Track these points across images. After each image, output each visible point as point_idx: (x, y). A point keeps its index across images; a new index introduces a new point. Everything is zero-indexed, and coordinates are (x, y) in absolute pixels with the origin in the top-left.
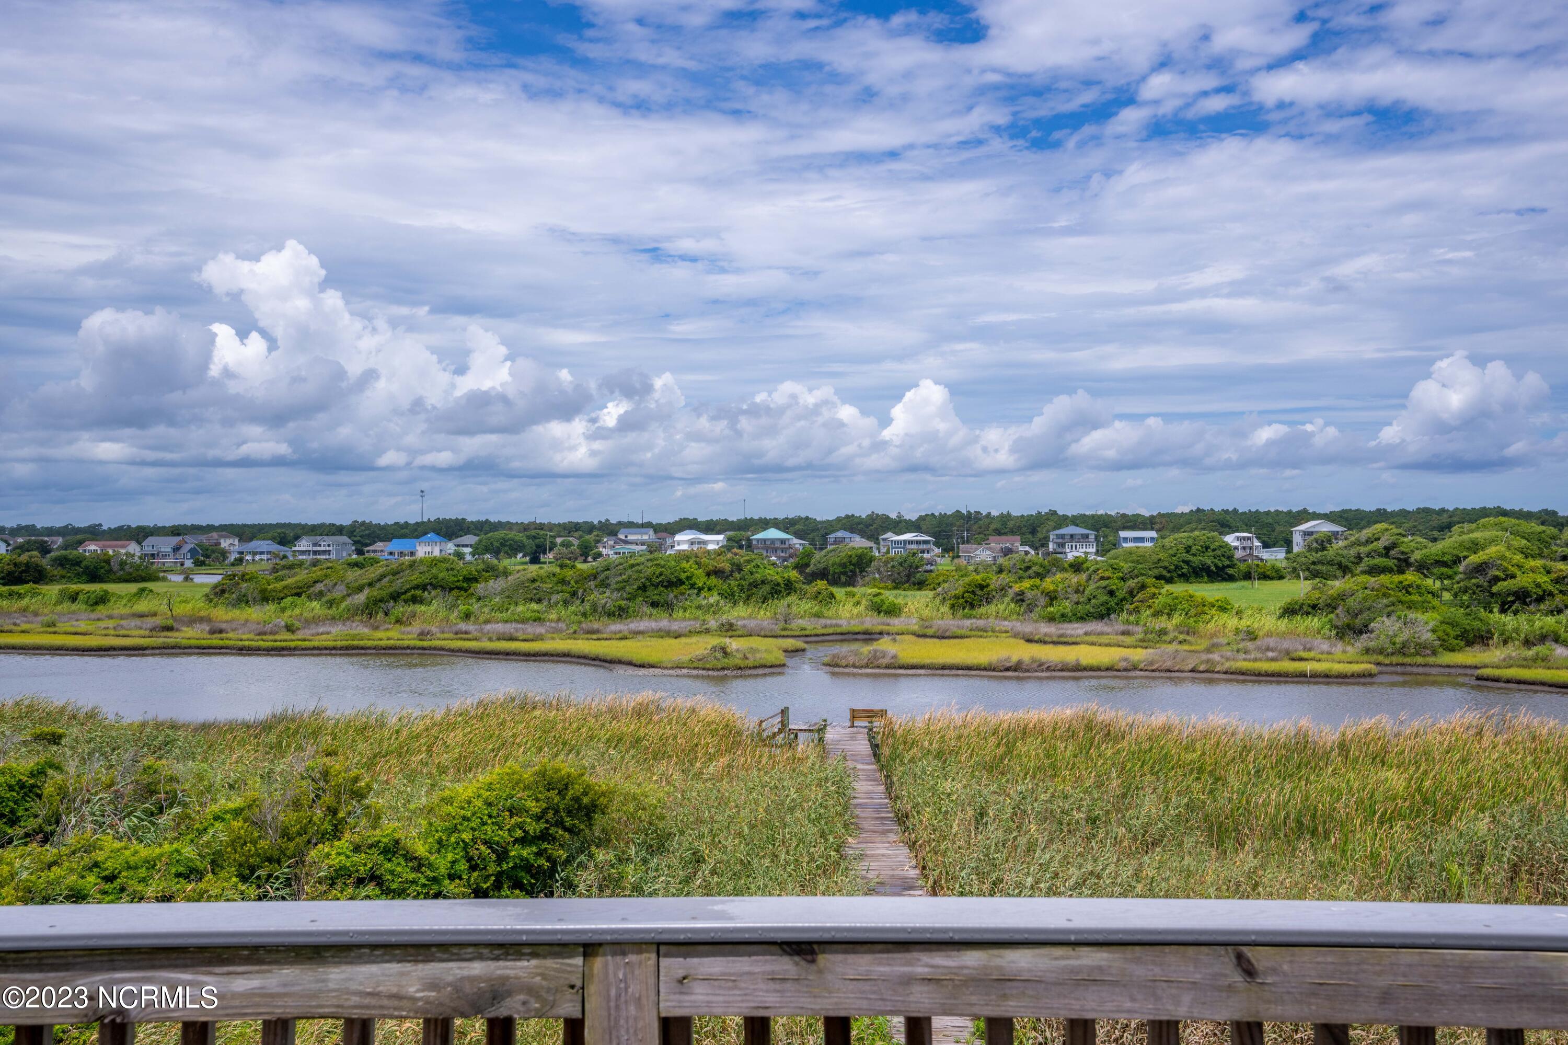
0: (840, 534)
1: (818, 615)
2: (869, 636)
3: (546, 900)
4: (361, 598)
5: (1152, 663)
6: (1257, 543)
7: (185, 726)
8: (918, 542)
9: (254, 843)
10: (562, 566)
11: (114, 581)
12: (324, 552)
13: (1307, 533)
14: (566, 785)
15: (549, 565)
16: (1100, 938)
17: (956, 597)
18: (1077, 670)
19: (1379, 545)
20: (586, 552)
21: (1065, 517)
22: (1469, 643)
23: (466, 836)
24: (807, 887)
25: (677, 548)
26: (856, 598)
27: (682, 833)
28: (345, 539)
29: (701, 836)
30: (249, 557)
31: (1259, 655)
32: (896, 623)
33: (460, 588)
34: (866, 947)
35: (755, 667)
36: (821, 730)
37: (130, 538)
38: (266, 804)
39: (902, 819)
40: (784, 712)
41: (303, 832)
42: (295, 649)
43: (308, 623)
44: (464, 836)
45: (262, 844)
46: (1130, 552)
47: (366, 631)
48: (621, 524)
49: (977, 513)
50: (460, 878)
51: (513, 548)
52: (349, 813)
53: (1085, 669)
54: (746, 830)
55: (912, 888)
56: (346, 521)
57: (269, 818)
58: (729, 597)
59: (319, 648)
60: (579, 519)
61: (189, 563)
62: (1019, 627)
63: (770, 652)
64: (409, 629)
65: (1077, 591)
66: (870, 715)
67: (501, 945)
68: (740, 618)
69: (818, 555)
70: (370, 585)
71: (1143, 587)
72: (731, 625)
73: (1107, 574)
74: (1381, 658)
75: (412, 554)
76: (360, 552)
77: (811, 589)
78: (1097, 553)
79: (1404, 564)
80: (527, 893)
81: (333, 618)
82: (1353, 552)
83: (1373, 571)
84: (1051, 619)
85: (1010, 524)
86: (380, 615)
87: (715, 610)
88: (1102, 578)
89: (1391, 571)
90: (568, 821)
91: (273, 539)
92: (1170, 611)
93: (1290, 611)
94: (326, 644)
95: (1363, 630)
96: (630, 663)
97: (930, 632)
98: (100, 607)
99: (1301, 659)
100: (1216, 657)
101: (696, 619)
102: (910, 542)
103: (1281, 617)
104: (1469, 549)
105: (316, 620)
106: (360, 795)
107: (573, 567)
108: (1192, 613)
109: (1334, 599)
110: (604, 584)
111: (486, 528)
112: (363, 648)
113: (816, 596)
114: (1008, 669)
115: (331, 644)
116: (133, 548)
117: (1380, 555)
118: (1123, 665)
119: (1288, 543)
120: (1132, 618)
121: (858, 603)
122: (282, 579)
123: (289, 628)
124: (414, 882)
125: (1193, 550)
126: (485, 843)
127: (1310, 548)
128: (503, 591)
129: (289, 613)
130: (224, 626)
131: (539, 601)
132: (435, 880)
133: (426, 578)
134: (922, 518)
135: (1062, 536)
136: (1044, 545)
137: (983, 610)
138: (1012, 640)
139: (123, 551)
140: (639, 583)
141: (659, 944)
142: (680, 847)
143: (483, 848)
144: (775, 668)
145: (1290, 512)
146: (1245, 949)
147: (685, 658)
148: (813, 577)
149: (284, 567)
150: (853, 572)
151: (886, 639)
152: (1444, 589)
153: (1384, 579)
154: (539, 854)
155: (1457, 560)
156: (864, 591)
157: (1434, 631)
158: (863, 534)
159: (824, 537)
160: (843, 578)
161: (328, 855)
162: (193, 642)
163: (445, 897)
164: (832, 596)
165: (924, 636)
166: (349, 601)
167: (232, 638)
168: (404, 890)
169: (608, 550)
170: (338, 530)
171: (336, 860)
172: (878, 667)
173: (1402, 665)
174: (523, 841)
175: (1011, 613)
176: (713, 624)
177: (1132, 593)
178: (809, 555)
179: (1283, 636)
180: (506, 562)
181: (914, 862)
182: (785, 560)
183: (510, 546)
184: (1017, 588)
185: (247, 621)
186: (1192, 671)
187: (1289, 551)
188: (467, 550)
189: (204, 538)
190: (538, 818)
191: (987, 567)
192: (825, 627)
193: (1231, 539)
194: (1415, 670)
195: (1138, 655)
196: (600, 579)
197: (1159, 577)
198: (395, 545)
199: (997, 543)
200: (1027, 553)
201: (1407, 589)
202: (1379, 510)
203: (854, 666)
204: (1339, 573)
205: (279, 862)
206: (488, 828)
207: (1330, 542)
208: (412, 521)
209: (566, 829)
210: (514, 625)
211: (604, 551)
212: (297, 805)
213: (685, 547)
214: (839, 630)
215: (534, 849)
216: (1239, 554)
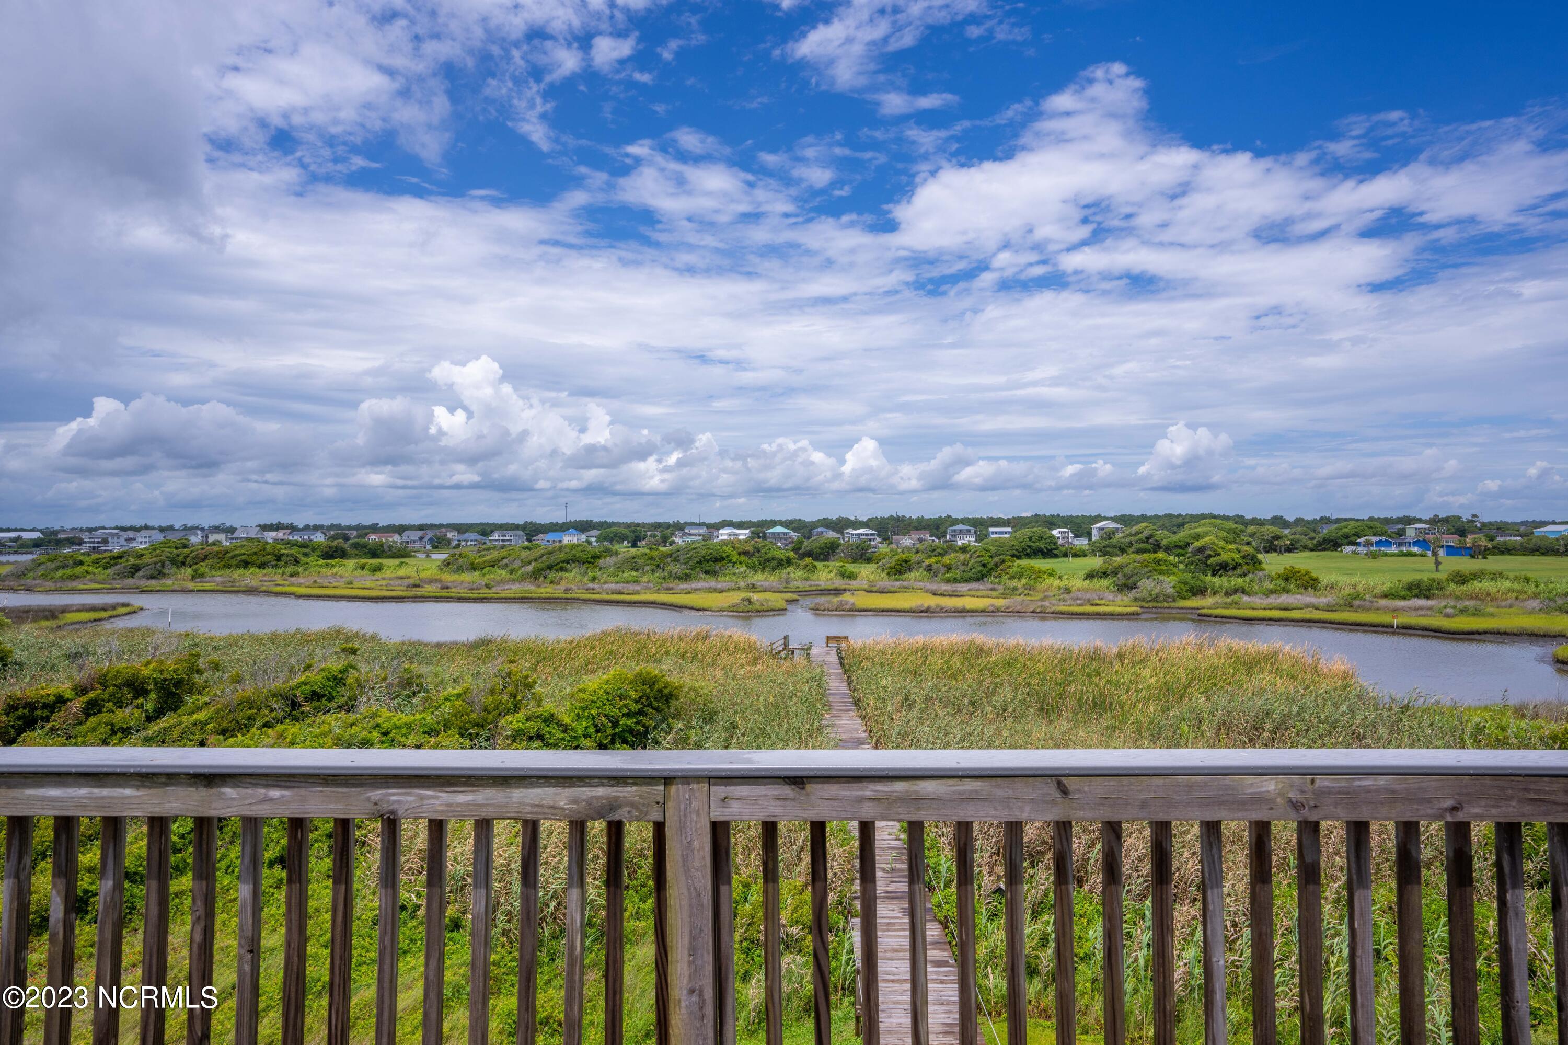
0: (819, 530)
1: (806, 579)
2: (837, 592)
3: (642, 751)
4: (530, 568)
5: (1008, 608)
6: (1071, 535)
7: (426, 645)
8: (868, 535)
9: (468, 715)
10: (651, 549)
11: (386, 558)
12: (508, 540)
13: (1100, 529)
14: (654, 683)
15: (642, 549)
16: (977, 773)
17: (891, 568)
18: (963, 612)
19: (1143, 536)
20: (665, 540)
21: (956, 519)
22: (1194, 594)
23: (594, 712)
24: (801, 744)
25: (720, 538)
26: (830, 568)
27: (724, 711)
28: (520, 532)
29: (736, 713)
30: (464, 543)
31: (1072, 603)
32: (854, 584)
33: (589, 563)
34: (835, 780)
35: (768, 611)
36: (809, 649)
37: (395, 532)
38: (475, 692)
39: (857, 703)
40: (786, 638)
41: (497, 708)
42: (491, 598)
43: (499, 583)
44: (592, 712)
45: (473, 715)
46: (995, 540)
47: (533, 588)
48: (687, 524)
49: (904, 517)
50: (590, 737)
51: (621, 538)
52: (523, 698)
53: (968, 611)
54: (762, 709)
55: (863, 744)
56: (521, 522)
57: (476, 700)
58: (752, 567)
59: (505, 598)
60: (661, 520)
61: (429, 547)
62: (929, 586)
63: (777, 601)
64: (559, 587)
65: (964, 564)
66: (838, 639)
67: (615, 778)
68: (759, 581)
69: (806, 543)
70: (536, 560)
71: (1003, 561)
72: (753, 585)
73: (982, 554)
74: (1143, 604)
75: (560, 541)
76: (529, 541)
77: (802, 563)
78: (976, 541)
79: (1157, 547)
80: (631, 746)
81: (514, 580)
82: (1127, 540)
83: (1139, 551)
84: (948, 581)
85: (924, 523)
86: (542, 579)
87: (744, 576)
88: (979, 556)
89: (1149, 551)
90: (655, 704)
91: (478, 532)
92: (1020, 576)
93: (1090, 576)
94: (509, 596)
95: (1133, 587)
96: (692, 608)
97: (875, 589)
98: (378, 573)
99: (1097, 605)
100: (1046, 604)
101: (732, 581)
102: (863, 534)
103: (1085, 579)
104: (1194, 538)
105: (502, 582)
106: (529, 686)
107: (657, 549)
108: (1033, 577)
109: (1116, 568)
110: (676, 560)
111: (605, 526)
112: (531, 598)
113: (805, 567)
114: (922, 612)
115: (513, 596)
116: (397, 538)
117: (1143, 542)
118: (991, 609)
119: (1089, 535)
120: (996, 581)
121: (831, 572)
122: (483, 556)
123: (488, 586)
124: (563, 739)
125: (1034, 539)
126: (605, 716)
127: (1102, 538)
128: (615, 564)
129: (487, 576)
130: (449, 585)
131: (637, 570)
132: (575, 738)
133: (569, 556)
134: (870, 520)
135: (955, 531)
136: (944, 536)
137: (907, 576)
138: (925, 594)
139: (391, 539)
140: (697, 559)
141: (710, 778)
142: (722, 720)
143: (604, 719)
144: (781, 611)
145: (1090, 516)
146: (1062, 779)
147: (726, 605)
148: (802, 556)
149: (484, 549)
150: (828, 553)
151: (848, 593)
152: (1179, 562)
153: (1146, 556)
154: (638, 723)
155: (1187, 545)
156: (834, 564)
157: (1174, 587)
158: (834, 530)
159: (810, 531)
160: (822, 557)
161: (511, 722)
162: (431, 594)
163: (582, 749)
164: (815, 567)
165: (871, 592)
166: (523, 569)
167: (454, 592)
168: (557, 744)
169: (679, 540)
170: (515, 527)
171: (516, 726)
172: (843, 610)
173: (1156, 608)
174: (628, 715)
175: (924, 577)
176: (742, 584)
177: (996, 565)
178: (801, 543)
179: (1086, 590)
180: (616, 547)
181: (864, 729)
182: (786, 545)
183: (620, 537)
184: (927, 562)
185: (463, 582)
186: (1033, 612)
187: (1090, 540)
188: (593, 539)
189: (437, 532)
190: (637, 702)
191: (909, 549)
192: (811, 586)
193: (1055, 532)
194: (1163, 610)
195: (1000, 603)
196: (674, 557)
197: (1013, 556)
198: (551, 536)
199: (916, 536)
200: (933, 541)
201: (1158, 562)
202: (1142, 515)
203: (828, 610)
204: (1119, 553)
205: (483, 726)
206: (607, 707)
207: (1114, 534)
208: (560, 522)
209: (653, 708)
210: (622, 585)
211: (676, 540)
212: (492, 692)
213: (725, 537)
214: (819, 588)
215: (635, 720)
216: (1060, 542)
